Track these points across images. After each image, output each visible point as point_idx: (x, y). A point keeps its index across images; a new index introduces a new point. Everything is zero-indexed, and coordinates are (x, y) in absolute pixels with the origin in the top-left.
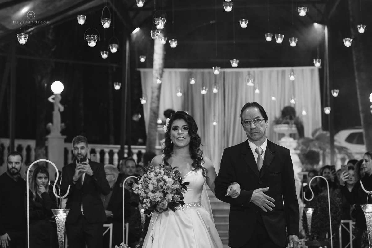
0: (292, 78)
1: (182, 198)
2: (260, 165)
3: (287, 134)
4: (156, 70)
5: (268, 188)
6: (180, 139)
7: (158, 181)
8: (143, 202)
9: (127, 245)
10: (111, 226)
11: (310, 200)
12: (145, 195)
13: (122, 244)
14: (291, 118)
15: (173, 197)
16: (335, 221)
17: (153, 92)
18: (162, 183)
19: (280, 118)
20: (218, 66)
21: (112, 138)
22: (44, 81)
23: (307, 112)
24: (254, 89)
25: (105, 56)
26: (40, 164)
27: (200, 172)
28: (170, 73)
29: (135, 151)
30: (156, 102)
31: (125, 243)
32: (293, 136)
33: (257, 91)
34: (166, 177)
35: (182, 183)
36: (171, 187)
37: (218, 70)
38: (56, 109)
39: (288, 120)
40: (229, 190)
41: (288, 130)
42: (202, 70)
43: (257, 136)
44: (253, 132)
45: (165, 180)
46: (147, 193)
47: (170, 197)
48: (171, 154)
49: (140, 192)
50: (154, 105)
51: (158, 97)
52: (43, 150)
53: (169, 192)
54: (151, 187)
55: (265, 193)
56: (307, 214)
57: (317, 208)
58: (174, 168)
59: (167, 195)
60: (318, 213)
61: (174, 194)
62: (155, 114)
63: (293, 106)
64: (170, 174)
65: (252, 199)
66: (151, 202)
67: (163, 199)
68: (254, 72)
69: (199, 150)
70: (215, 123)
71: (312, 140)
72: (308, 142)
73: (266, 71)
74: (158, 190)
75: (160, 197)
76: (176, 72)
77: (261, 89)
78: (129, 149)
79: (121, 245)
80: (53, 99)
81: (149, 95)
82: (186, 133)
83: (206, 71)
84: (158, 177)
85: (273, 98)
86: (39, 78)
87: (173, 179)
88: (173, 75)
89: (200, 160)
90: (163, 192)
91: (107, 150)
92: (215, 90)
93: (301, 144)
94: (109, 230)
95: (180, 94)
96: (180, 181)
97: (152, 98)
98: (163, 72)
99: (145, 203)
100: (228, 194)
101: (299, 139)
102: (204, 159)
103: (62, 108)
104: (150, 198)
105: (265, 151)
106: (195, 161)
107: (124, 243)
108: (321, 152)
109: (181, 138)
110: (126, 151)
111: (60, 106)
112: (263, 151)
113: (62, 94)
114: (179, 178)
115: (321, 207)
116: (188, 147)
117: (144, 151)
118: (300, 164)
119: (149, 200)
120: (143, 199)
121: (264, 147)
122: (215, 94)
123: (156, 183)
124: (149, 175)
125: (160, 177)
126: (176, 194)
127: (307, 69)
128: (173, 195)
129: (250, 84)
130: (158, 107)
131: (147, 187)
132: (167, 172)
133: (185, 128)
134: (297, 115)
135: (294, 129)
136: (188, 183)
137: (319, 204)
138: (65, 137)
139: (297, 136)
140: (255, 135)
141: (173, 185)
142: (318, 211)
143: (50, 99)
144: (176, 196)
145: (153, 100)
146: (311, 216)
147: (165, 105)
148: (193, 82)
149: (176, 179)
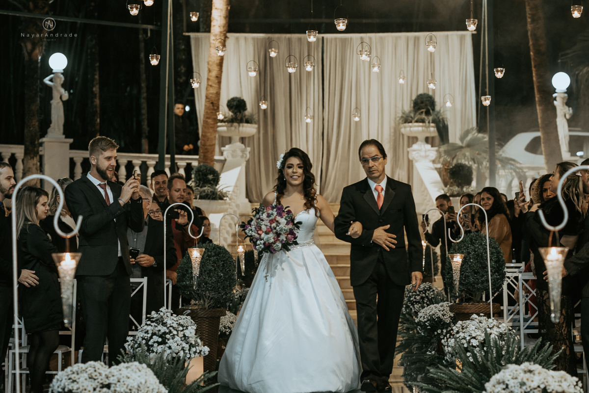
0: (431, 49)
1: (295, 238)
2: (381, 204)
3: (422, 137)
4: (215, 35)
5: (389, 226)
6: (294, 177)
7: (271, 222)
8: (256, 244)
9: (170, 310)
10: (144, 281)
11: (458, 241)
12: (258, 236)
13: (163, 309)
14: (428, 113)
15: (286, 237)
16: (497, 274)
17: (209, 71)
18: (274, 225)
19: (410, 112)
20: (315, 30)
21: (145, 143)
22: (37, 51)
23: (453, 103)
24: (371, 65)
25: (134, 12)
26: (32, 184)
27: (312, 211)
28: (237, 39)
29: (182, 164)
30: (216, 86)
31: (167, 308)
32: (430, 140)
33: (376, 69)
34: (278, 218)
35: (295, 222)
36: (284, 228)
37: (315, 36)
38: (56, 95)
39: (423, 116)
40: (351, 229)
41: (423, 131)
42: (288, 36)
43: (376, 175)
44: (371, 170)
45: (277, 221)
46: (260, 235)
47: (283, 237)
48: (284, 191)
49: (253, 234)
50: (213, 91)
51: (219, 78)
52: (36, 160)
53: (282, 233)
54: (264, 228)
55: (386, 231)
56: (453, 264)
57: (469, 253)
58: (286, 208)
59: (281, 236)
60: (470, 262)
61: (288, 235)
62: (214, 105)
63: (431, 93)
64: (283, 215)
65: (373, 238)
66: (264, 244)
67: (277, 240)
68: (370, 38)
69: (313, 188)
70: (309, 120)
71: (461, 147)
72: (455, 150)
73: (389, 37)
74: (272, 230)
75: (274, 238)
76: (245, 38)
77: (380, 65)
78: (173, 160)
79: (161, 311)
80: (51, 80)
81: (204, 74)
82: (300, 171)
83: (295, 36)
84: (271, 218)
85: (401, 81)
86: (29, 46)
87: (286, 219)
88: (242, 42)
89: (313, 199)
90: (276, 233)
91: (137, 162)
92: (309, 68)
93: (443, 155)
94: (142, 287)
95: (253, 74)
96: (292, 220)
97: (208, 79)
98: (226, 37)
99: (259, 245)
100: (349, 233)
101: (439, 146)
102: (317, 199)
103: (66, 96)
104: (263, 239)
105: (384, 189)
106: (308, 200)
107: (165, 307)
108: (474, 166)
109: (296, 177)
110: (168, 163)
111: (62, 90)
112: (382, 189)
113: (65, 72)
114: (292, 219)
115: (475, 251)
116: (302, 185)
117: (195, 164)
118: (442, 185)
119: (262, 242)
120: (257, 241)
121: (383, 184)
122: (309, 73)
123: (269, 224)
124: (261, 216)
125: (272, 217)
126: (289, 234)
127: (454, 36)
128: (286, 236)
129: (364, 57)
130: (218, 94)
131: (260, 229)
132: (279, 213)
133: (300, 167)
134: (437, 108)
135: (432, 130)
136: (300, 223)
137: (472, 247)
138: (71, 140)
139: (437, 140)
140: (374, 173)
141: (286, 226)
142: (470, 258)
143: (47, 81)
144: (289, 236)
145: (210, 83)
146: (459, 266)
147: (229, 91)
148: (273, 54)
149: (289, 220)
